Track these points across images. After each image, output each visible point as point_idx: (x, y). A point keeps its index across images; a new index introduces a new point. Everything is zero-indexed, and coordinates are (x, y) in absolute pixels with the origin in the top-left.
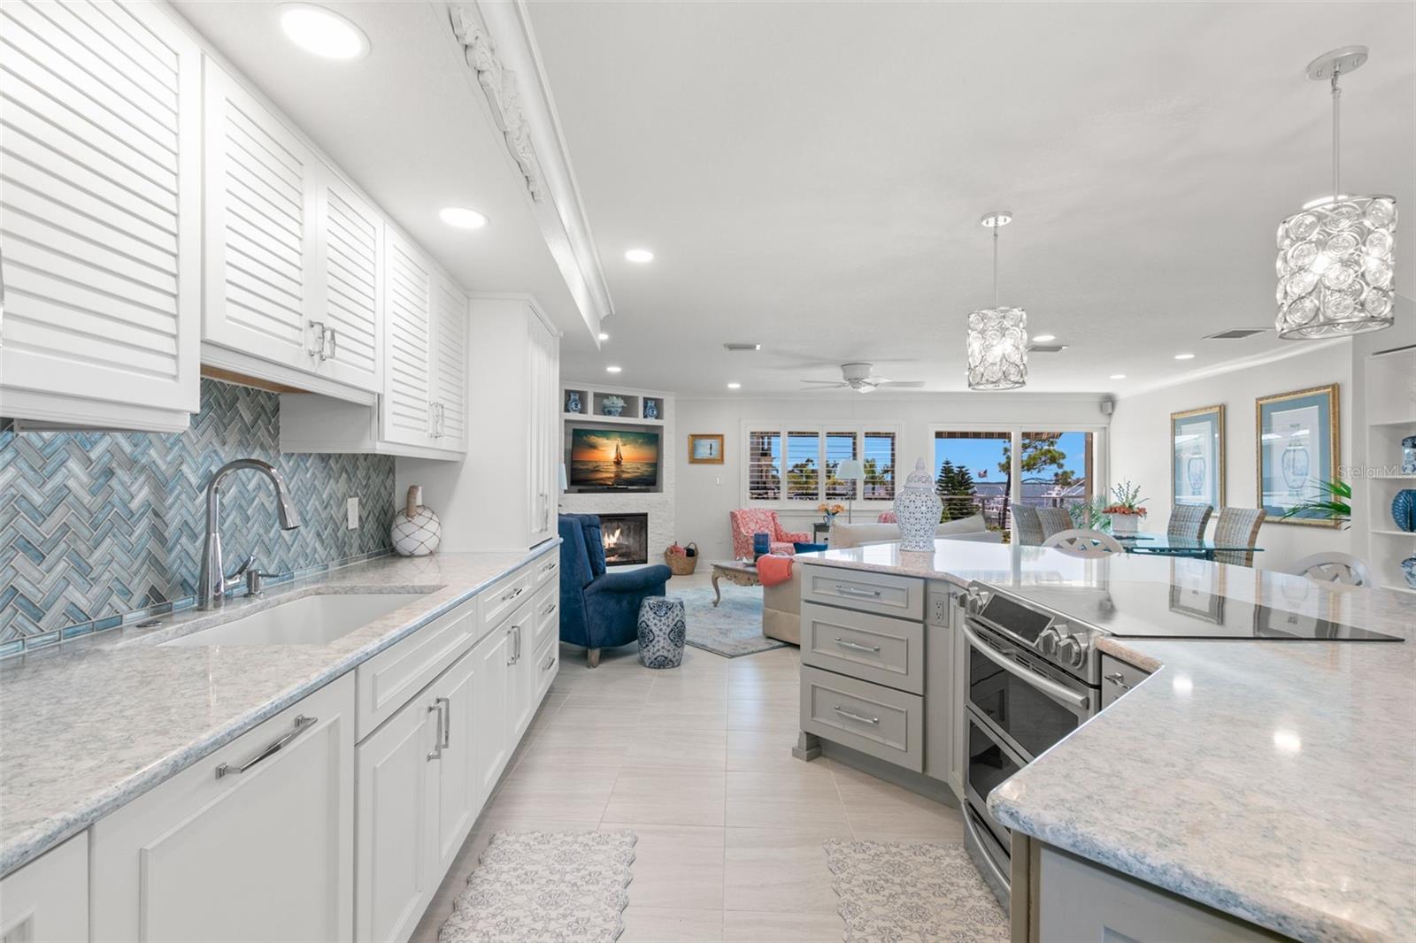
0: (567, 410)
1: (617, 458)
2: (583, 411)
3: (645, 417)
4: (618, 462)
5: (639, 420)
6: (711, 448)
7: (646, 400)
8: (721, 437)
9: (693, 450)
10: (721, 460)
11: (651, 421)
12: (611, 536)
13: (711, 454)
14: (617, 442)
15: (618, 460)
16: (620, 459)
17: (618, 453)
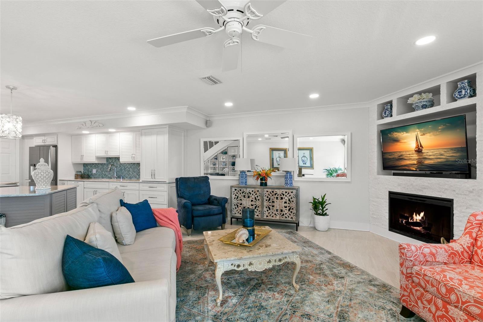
1: (418, 147)
4: (419, 151)
5: (441, 107)
12: (418, 215)
14: (416, 133)
15: (419, 149)
16: (420, 148)
17: (418, 143)
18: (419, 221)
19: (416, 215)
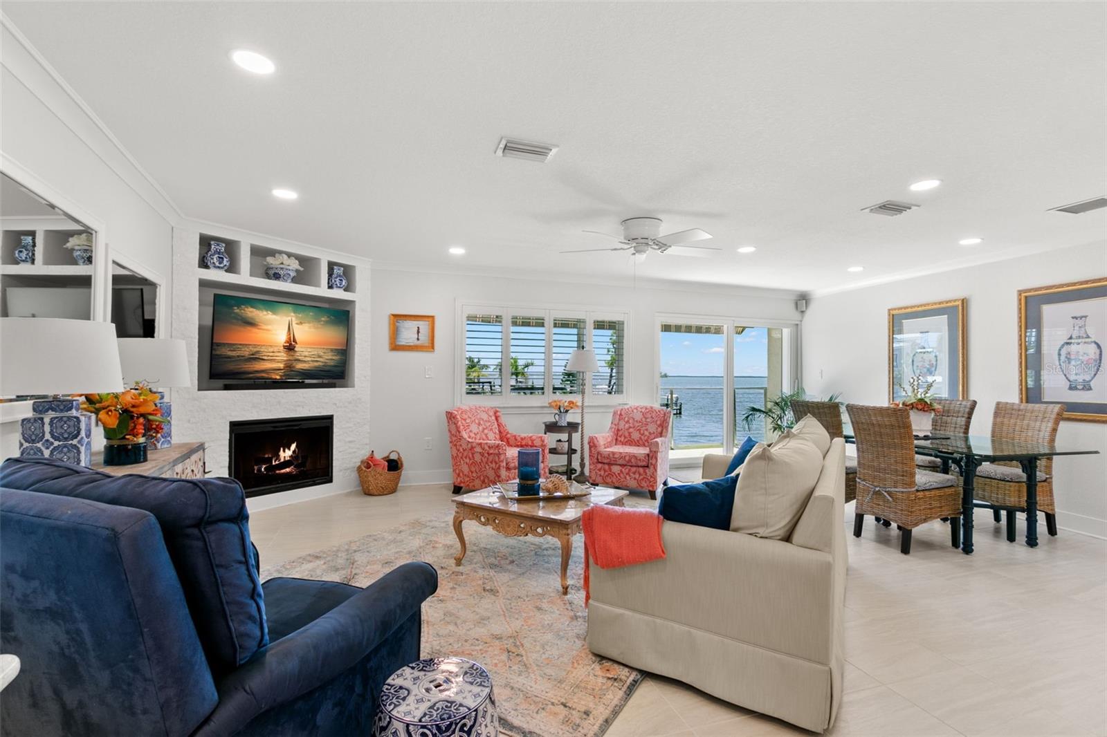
0: (203, 264)
1: (289, 341)
2: (232, 268)
3: (330, 287)
4: (290, 347)
5: (322, 290)
6: (418, 332)
7: (331, 265)
8: (431, 319)
9: (395, 333)
10: (431, 347)
11: (337, 294)
12: (287, 450)
13: (418, 339)
14: (290, 318)
15: (291, 344)
16: (293, 343)
17: (290, 334)
18: (289, 459)
19: (284, 451)
